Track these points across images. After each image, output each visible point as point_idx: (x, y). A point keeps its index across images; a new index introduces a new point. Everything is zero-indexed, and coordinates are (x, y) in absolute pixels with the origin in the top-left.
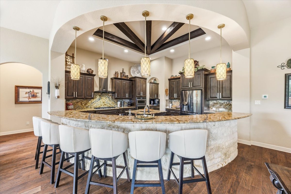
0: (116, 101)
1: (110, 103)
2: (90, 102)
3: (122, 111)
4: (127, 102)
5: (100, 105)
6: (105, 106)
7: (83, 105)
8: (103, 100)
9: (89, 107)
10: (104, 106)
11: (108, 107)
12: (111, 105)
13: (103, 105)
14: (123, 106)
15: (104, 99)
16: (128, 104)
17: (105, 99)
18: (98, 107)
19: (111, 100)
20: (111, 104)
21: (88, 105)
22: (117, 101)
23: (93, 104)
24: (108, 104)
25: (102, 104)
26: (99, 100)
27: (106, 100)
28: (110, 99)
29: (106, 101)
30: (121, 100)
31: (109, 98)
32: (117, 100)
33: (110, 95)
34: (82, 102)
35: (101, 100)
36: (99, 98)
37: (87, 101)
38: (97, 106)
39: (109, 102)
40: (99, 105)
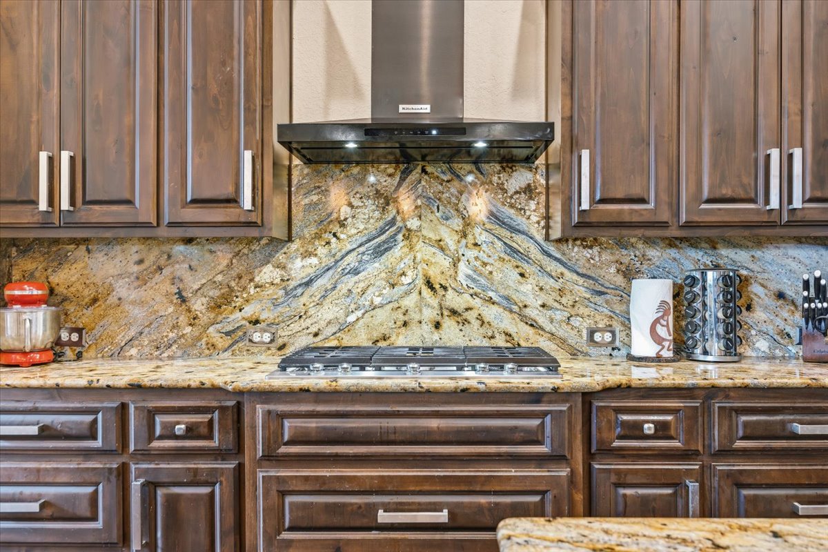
0: (611, 275)
1: (527, 292)
2: (268, 274)
3: (662, 431)
4: (794, 290)
5: (383, 319)
6: (452, 335)
7: (199, 305)
8: (424, 251)
9: (256, 337)
10: (432, 338)
11: (500, 342)
12: (533, 325)
13: (430, 314)
14: (716, 346)
15: (440, 245)
16: (809, 315)
17: (450, 241)
18: (361, 338)
19: (535, 253)
20: (532, 313)
21: (249, 311)
22: (629, 274)
23: (297, 305)
24: (490, 313)
25: (410, 302)
26: (379, 252)
27: (471, 254)
28: (520, 242)
29: (463, 268)
30: (690, 260)
31: (514, 230)
32: (627, 256)
33: (529, 190)
34: (187, 276)
35: (397, 252)
36: (373, 226)
37: (239, 268)
38: (346, 328)
39: (506, 275)
40: (382, 315)
